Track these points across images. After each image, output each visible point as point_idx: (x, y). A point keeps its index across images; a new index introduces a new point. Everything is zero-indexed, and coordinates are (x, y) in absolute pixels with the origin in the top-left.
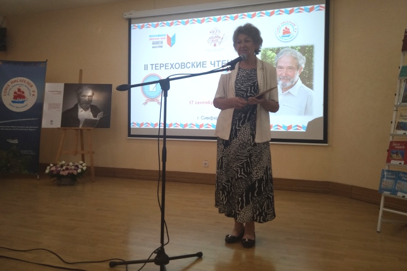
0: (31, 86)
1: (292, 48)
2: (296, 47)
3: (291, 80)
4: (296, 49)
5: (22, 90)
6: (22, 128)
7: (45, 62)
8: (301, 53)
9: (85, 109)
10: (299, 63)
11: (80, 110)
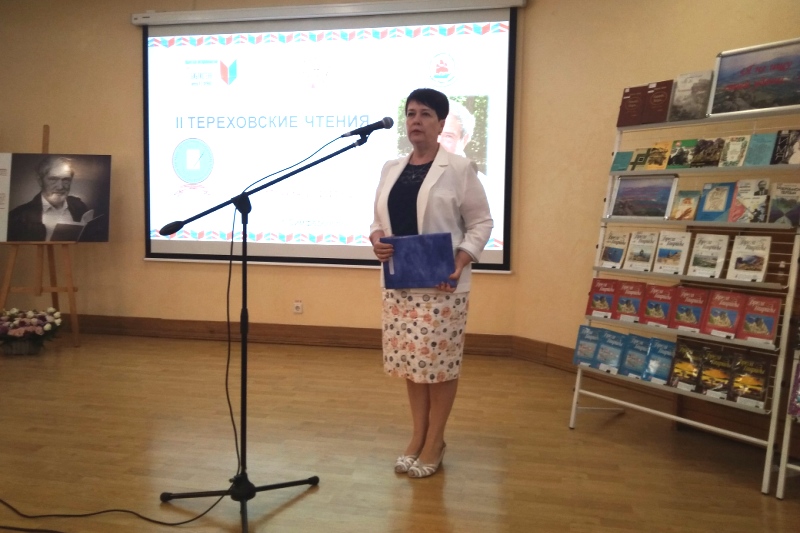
4: (458, 101)
8: (467, 108)
9: (56, 206)
10: (463, 127)
11: (46, 206)
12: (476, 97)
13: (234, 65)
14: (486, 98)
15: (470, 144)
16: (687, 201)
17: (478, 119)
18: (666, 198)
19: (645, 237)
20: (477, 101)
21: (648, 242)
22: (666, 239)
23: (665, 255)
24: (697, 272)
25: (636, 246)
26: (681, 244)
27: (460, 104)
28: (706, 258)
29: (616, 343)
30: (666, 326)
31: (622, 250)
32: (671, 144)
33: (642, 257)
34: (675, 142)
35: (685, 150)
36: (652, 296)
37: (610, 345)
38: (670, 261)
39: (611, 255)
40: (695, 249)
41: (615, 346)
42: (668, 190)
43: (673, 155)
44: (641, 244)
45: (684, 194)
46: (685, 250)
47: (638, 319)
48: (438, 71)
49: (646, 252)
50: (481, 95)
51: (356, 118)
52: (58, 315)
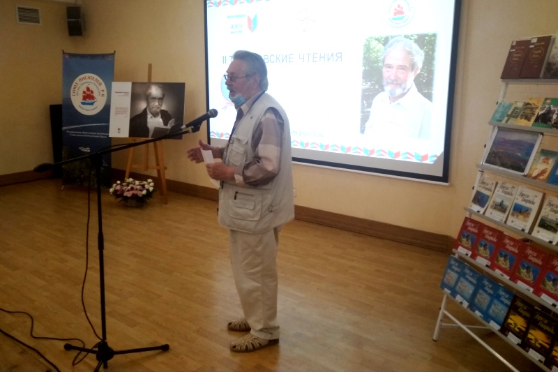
0: (100, 84)
1: (406, 37)
2: (411, 36)
3: (403, 86)
4: (411, 39)
5: (91, 89)
6: (93, 135)
7: (113, 54)
8: (419, 45)
9: (155, 115)
10: (415, 60)
11: (149, 116)
12: (426, 35)
13: (255, 17)
14: (434, 35)
15: (419, 75)
16: (546, 161)
17: (427, 54)
18: (529, 154)
19: (507, 188)
20: (427, 38)
21: (508, 193)
22: (522, 195)
23: (519, 210)
24: (541, 233)
25: (497, 196)
26: (533, 203)
27: (412, 41)
28: (551, 221)
29: (472, 280)
30: (508, 278)
31: (488, 197)
32: (543, 100)
33: (501, 207)
34: (546, 99)
35: (552, 109)
36: (504, 245)
37: (467, 280)
38: (521, 217)
39: (480, 199)
40: (543, 210)
41: (471, 282)
42: (532, 146)
43: (541, 113)
44: (503, 194)
45: (545, 153)
46: (535, 208)
47: (489, 263)
48: (395, 14)
49: (506, 203)
50: (431, 32)
51: (333, 55)
52: (152, 184)
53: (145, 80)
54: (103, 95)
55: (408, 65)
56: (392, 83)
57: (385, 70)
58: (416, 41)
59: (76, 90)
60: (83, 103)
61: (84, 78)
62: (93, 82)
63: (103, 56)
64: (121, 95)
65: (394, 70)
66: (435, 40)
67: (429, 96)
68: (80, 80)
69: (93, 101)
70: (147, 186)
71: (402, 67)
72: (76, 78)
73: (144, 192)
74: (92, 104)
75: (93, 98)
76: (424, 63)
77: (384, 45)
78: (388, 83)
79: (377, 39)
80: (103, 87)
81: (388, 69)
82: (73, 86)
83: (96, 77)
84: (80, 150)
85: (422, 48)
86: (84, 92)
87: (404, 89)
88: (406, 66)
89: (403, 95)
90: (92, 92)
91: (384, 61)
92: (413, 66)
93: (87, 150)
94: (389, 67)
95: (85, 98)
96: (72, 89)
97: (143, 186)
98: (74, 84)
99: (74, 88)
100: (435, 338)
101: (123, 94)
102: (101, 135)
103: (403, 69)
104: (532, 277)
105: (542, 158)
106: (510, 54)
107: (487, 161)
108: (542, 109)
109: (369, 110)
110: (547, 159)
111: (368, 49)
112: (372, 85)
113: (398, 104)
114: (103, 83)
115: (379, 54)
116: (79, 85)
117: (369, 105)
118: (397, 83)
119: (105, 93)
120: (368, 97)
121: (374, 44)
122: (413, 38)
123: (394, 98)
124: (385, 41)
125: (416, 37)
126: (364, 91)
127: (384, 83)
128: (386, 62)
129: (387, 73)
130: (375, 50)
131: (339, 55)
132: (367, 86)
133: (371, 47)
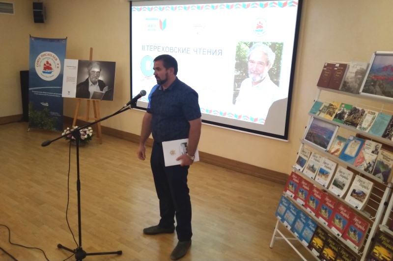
0: (56, 59)
3: (261, 75)
5: (49, 62)
6: (51, 94)
7: (66, 39)
8: (272, 49)
9: (94, 83)
10: (269, 59)
11: (90, 83)
12: (277, 43)
13: (165, 21)
14: (282, 44)
15: (272, 69)
16: (339, 144)
17: (277, 55)
18: (330, 138)
19: (317, 157)
20: (277, 45)
21: (317, 161)
22: (325, 163)
23: (323, 172)
24: (334, 189)
25: (311, 162)
26: (331, 169)
27: (268, 46)
28: (340, 182)
29: (294, 212)
30: (314, 214)
31: (306, 161)
32: (340, 104)
33: (312, 169)
34: (342, 104)
35: (345, 111)
36: (313, 193)
37: (291, 212)
38: (323, 177)
39: (301, 162)
40: (336, 174)
41: (293, 214)
42: (332, 133)
43: (339, 112)
44: (314, 161)
45: (340, 138)
46: (331, 172)
47: (304, 203)
48: (258, 27)
49: (316, 167)
50: (280, 42)
51: (216, 51)
52: (91, 131)
53: (88, 59)
54: (58, 67)
55: (264, 62)
56: (254, 73)
57: (249, 64)
58: (270, 47)
59: (39, 63)
60: (44, 72)
61: (45, 55)
62: (51, 58)
63: (58, 40)
64: (71, 69)
65: (256, 64)
66: (282, 47)
67: (277, 83)
68: (42, 56)
69: (51, 71)
70: (88, 132)
71: (261, 63)
72: (39, 54)
73: (86, 136)
74: (50, 73)
75: (51, 69)
76: (275, 61)
77: (250, 47)
78: (251, 73)
79: (245, 43)
80: (58, 61)
81: (252, 64)
82: (37, 60)
83: (53, 54)
84: (41, 104)
85: (274, 51)
86: (45, 65)
87: (262, 77)
88: (263, 63)
89: (261, 81)
90: (50, 65)
91: (249, 58)
92: (268, 63)
93: (47, 105)
94: (253, 62)
95: (45, 69)
96: (36, 62)
97: (85, 132)
98: (38, 58)
99: (38, 61)
100: (271, 246)
101: (72, 68)
102: (56, 95)
103: (261, 64)
104: (328, 215)
105: (338, 141)
106: (323, 71)
107: (306, 138)
108: (340, 110)
109: (238, 89)
110: (340, 142)
111: (239, 49)
112: (241, 73)
113: (258, 87)
114: (58, 59)
115: (246, 53)
116: (41, 60)
117: (239, 86)
118: (257, 73)
119: (60, 66)
120: (238, 81)
121: (243, 46)
122: (268, 44)
123: (255, 83)
124: (250, 45)
125: (270, 44)
126: (236, 76)
127: (249, 72)
128: (250, 59)
129: (250, 66)
130: (244, 50)
131: (220, 51)
132: (238, 73)
133: (241, 48)
